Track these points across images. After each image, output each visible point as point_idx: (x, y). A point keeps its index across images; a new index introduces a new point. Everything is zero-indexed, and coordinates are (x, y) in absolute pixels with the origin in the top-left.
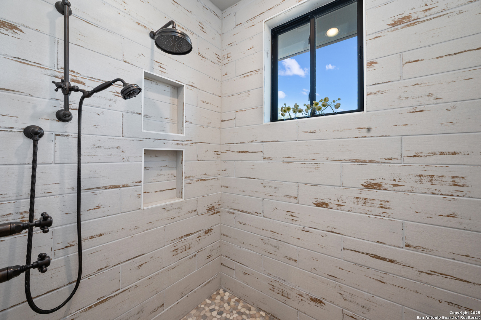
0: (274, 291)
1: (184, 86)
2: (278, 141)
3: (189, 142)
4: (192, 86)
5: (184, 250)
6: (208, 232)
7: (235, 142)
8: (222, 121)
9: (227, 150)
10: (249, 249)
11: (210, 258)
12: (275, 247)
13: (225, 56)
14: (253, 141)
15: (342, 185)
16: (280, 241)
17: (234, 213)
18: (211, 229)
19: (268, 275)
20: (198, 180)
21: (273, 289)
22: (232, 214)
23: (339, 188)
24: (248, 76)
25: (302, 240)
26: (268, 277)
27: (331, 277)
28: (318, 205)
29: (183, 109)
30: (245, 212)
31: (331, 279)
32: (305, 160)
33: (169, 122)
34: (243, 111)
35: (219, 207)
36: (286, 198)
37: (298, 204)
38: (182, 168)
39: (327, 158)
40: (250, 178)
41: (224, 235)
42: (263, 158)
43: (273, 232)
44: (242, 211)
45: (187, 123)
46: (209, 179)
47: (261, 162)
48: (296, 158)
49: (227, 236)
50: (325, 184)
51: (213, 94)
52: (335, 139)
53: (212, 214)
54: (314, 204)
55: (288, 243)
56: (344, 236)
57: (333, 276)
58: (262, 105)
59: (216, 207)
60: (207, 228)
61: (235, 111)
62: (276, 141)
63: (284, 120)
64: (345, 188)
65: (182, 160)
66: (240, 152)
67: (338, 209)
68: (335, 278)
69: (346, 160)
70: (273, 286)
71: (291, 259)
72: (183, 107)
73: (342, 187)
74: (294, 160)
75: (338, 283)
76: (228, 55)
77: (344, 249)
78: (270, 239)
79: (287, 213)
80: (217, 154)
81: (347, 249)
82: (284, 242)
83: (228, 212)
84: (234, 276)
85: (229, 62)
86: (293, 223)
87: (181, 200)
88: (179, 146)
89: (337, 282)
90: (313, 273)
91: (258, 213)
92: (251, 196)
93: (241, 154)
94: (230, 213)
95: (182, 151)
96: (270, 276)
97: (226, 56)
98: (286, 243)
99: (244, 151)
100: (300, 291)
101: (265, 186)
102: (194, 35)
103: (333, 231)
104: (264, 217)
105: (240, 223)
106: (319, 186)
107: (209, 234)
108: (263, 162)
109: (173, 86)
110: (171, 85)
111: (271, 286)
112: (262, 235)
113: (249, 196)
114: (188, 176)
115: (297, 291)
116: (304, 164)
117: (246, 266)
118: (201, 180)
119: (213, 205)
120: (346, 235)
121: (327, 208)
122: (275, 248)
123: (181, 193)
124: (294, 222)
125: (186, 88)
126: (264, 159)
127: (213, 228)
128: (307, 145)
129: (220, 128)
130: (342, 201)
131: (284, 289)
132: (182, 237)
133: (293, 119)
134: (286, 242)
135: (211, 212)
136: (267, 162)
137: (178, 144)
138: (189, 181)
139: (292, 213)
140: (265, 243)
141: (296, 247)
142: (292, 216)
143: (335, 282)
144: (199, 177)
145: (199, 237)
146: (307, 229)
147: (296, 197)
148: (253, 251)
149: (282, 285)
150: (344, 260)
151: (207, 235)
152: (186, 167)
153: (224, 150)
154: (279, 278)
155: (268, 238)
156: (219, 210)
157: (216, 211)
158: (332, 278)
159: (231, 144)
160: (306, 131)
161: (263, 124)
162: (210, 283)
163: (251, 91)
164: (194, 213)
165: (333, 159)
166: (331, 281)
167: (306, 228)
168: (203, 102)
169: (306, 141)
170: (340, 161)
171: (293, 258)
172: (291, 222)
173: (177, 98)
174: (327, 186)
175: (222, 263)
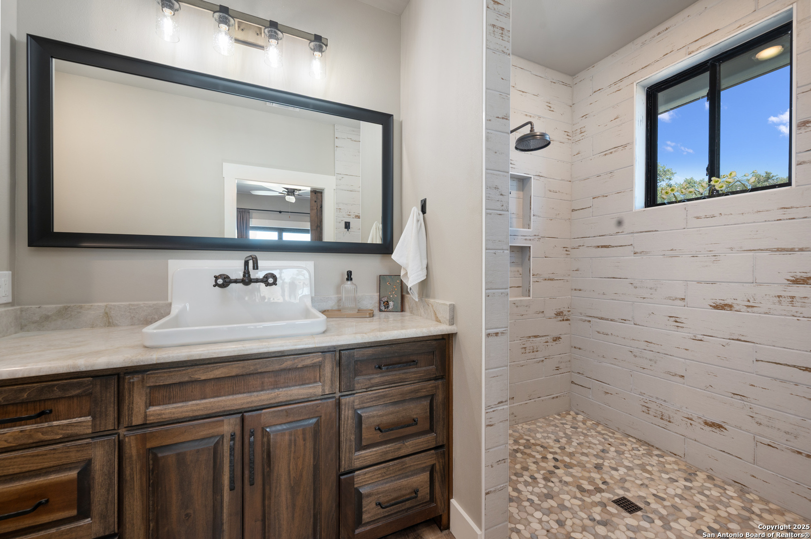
0: (649, 413)
1: (531, 177)
2: (656, 231)
3: (537, 237)
4: (539, 176)
5: (532, 351)
6: (556, 339)
7: (591, 236)
8: (573, 210)
9: (580, 246)
10: (612, 364)
11: (558, 369)
12: (651, 360)
13: (577, 132)
14: (618, 233)
15: (754, 282)
16: (659, 352)
17: (590, 321)
18: (560, 338)
19: (640, 395)
20: (546, 279)
21: (647, 412)
22: (587, 323)
23: (750, 285)
24: (611, 153)
25: (692, 351)
26: (640, 396)
27: (736, 396)
28: (716, 307)
29: (530, 203)
30: (607, 319)
31: (736, 399)
32: (698, 253)
33: (515, 217)
34: (603, 196)
35: (569, 313)
36: (668, 300)
37: (686, 308)
38: (530, 265)
39: (732, 249)
40: (613, 278)
41: (575, 348)
42: (633, 252)
43: (648, 342)
44: (602, 319)
45: (535, 217)
46: (557, 280)
47: (630, 257)
48: (683, 251)
49: (580, 349)
50: (729, 281)
51: (562, 180)
52: (744, 223)
53: (560, 321)
54: (711, 306)
55: (671, 355)
56: (757, 345)
57: (739, 395)
58: (633, 188)
59: (565, 313)
60: (556, 335)
61: (592, 198)
62: (652, 231)
63: (665, 204)
64: (760, 284)
65: (530, 257)
66: (598, 247)
67: (748, 312)
68: (743, 398)
69: (762, 250)
70: (648, 407)
71: (675, 375)
72: (531, 200)
73: (755, 284)
74: (681, 253)
75: (748, 403)
76: (582, 129)
77: (756, 361)
78: (643, 351)
79: (669, 318)
80: (566, 251)
81: (762, 361)
82: (665, 354)
83: (581, 320)
84: (590, 397)
85: (583, 137)
86: (678, 330)
87: (529, 298)
88: (527, 241)
89: (745, 403)
90: (708, 391)
91: (625, 320)
92: (615, 300)
93: (600, 249)
94: (585, 321)
95: (530, 247)
96: (643, 396)
97: (579, 131)
98: (667, 356)
99: (604, 246)
100: (689, 413)
101: (636, 287)
102: (541, 119)
103: (739, 338)
104: (635, 324)
105: (599, 332)
106: (719, 283)
107: (557, 342)
108: (633, 257)
109: (519, 179)
110: (517, 178)
111: (644, 408)
112: (631, 347)
113: (613, 299)
114: (535, 273)
115: (684, 413)
116: (695, 257)
117: (608, 384)
118: (548, 279)
119: (561, 310)
120: (760, 344)
121: (731, 310)
122: (652, 362)
123: (528, 291)
124: (680, 329)
125: (534, 179)
126: (635, 254)
127: (561, 336)
128: (700, 234)
129: (569, 219)
130: (755, 301)
131: (664, 411)
132: (530, 337)
133: (680, 202)
134: (667, 354)
135: (560, 318)
136: (640, 257)
137: (526, 239)
138: (536, 279)
139: (676, 319)
140: (635, 356)
141: (683, 360)
142: (676, 322)
143: (743, 402)
144: (547, 276)
145: (546, 342)
146: (700, 337)
147: (683, 299)
148: (618, 365)
149: (660, 406)
150: (757, 374)
151: (555, 342)
152: (534, 264)
153: (576, 245)
154: (657, 398)
155: (640, 350)
156: (569, 318)
157: (565, 318)
158: (739, 397)
159: (586, 237)
160: (698, 216)
161: (634, 211)
162: (557, 399)
163: (615, 171)
164: (541, 315)
165: (742, 249)
166: (737, 401)
167: (698, 336)
168: (550, 191)
169: (698, 229)
170: (753, 252)
171: (678, 373)
172: (676, 330)
173: (523, 191)
174: (730, 284)
175: (572, 382)
